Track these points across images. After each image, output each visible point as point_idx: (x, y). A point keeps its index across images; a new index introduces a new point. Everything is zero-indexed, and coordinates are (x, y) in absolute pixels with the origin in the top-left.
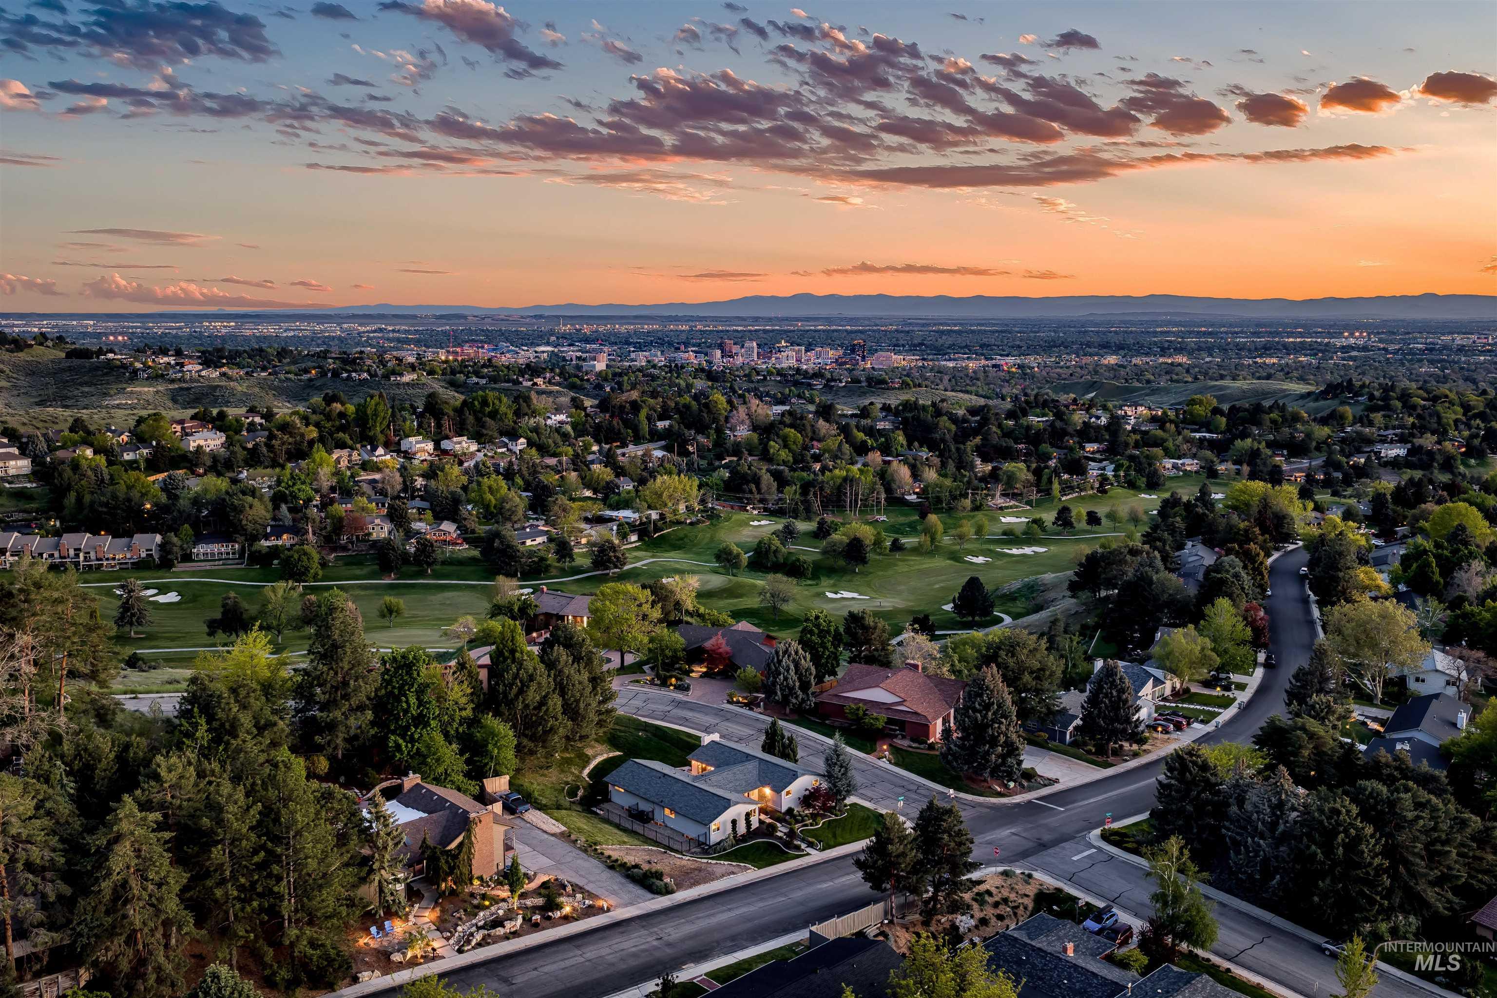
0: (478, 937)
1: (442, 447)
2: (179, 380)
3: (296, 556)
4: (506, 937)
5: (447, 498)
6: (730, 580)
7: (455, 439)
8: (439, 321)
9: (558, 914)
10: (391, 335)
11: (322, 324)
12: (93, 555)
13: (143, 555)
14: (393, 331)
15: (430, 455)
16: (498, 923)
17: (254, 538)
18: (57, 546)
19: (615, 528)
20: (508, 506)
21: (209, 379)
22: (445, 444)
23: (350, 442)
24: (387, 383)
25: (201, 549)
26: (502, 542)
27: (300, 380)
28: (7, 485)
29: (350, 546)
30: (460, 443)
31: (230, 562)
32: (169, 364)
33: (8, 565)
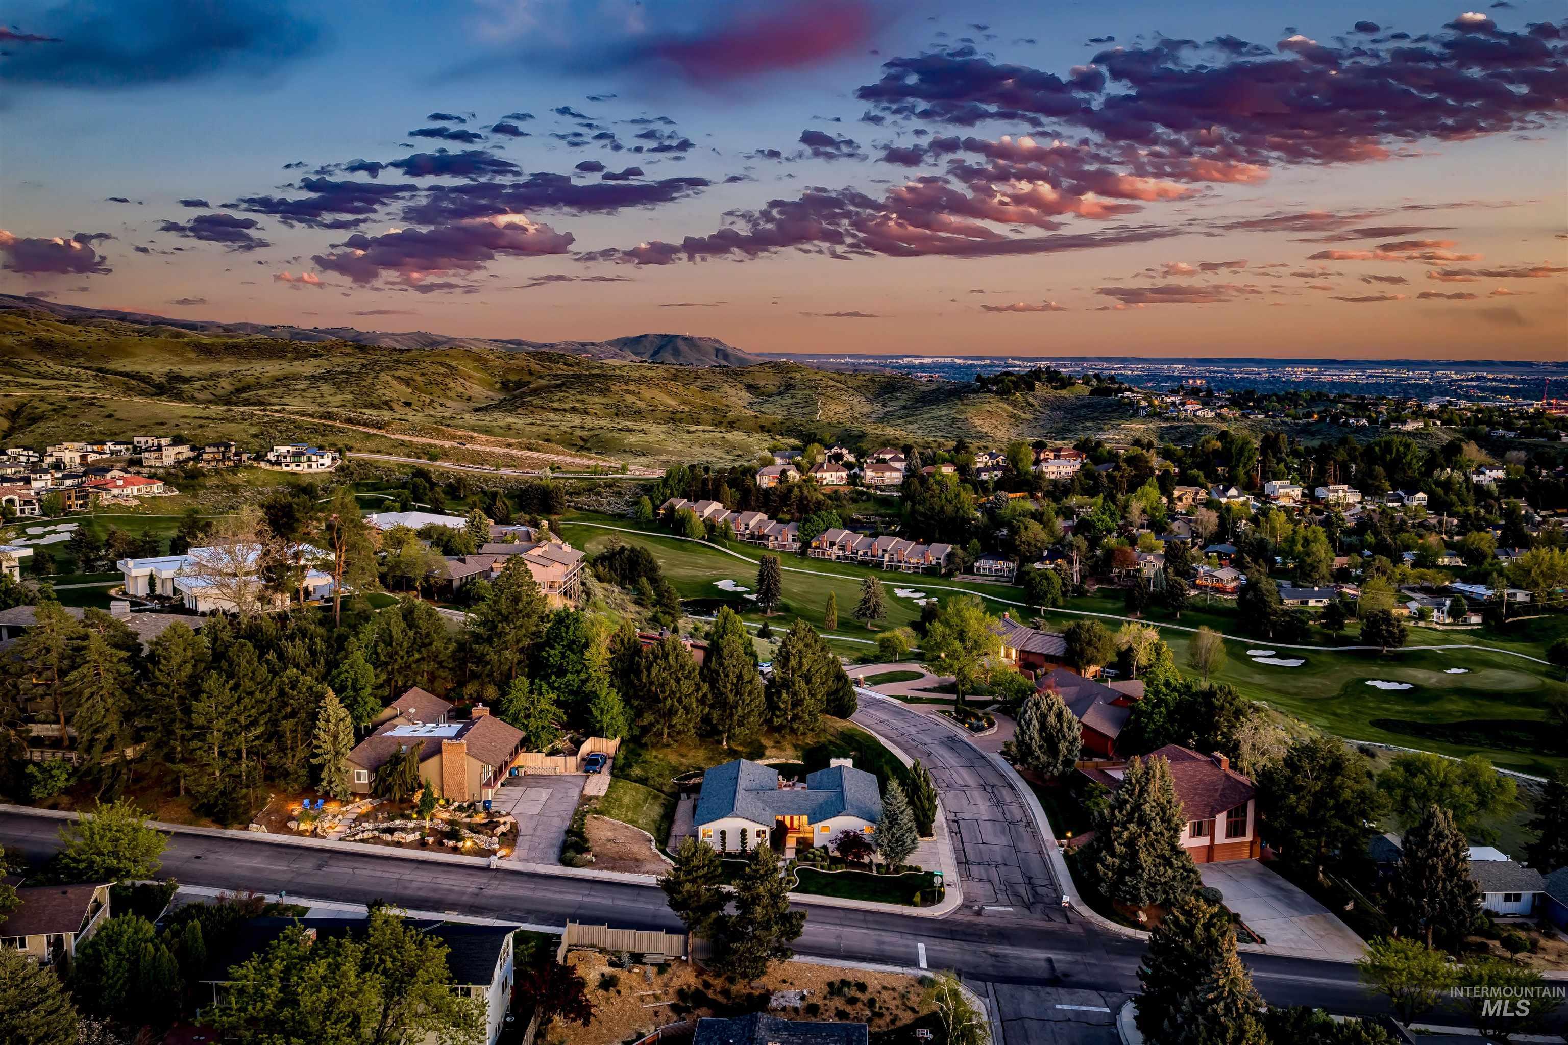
0: (368, 835)
1: (1317, 494)
2: (1174, 419)
3: (1037, 579)
5: (1252, 545)
7: (1332, 487)
9: (451, 843)
12: (895, 557)
13: (934, 563)
15: (1296, 501)
17: (1026, 559)
18: (870, 546)
19: (1448, 603)
20: (1309, 560)
21: (1204, 419)
22: (1320, 492)
24: (1385, 430)
25: (982, 564)
26: (1255, 596)
28: (879, 493)
29: (1116, 580)
30: (1337, 492)
32: (1173, 403)
33: (834, 557)
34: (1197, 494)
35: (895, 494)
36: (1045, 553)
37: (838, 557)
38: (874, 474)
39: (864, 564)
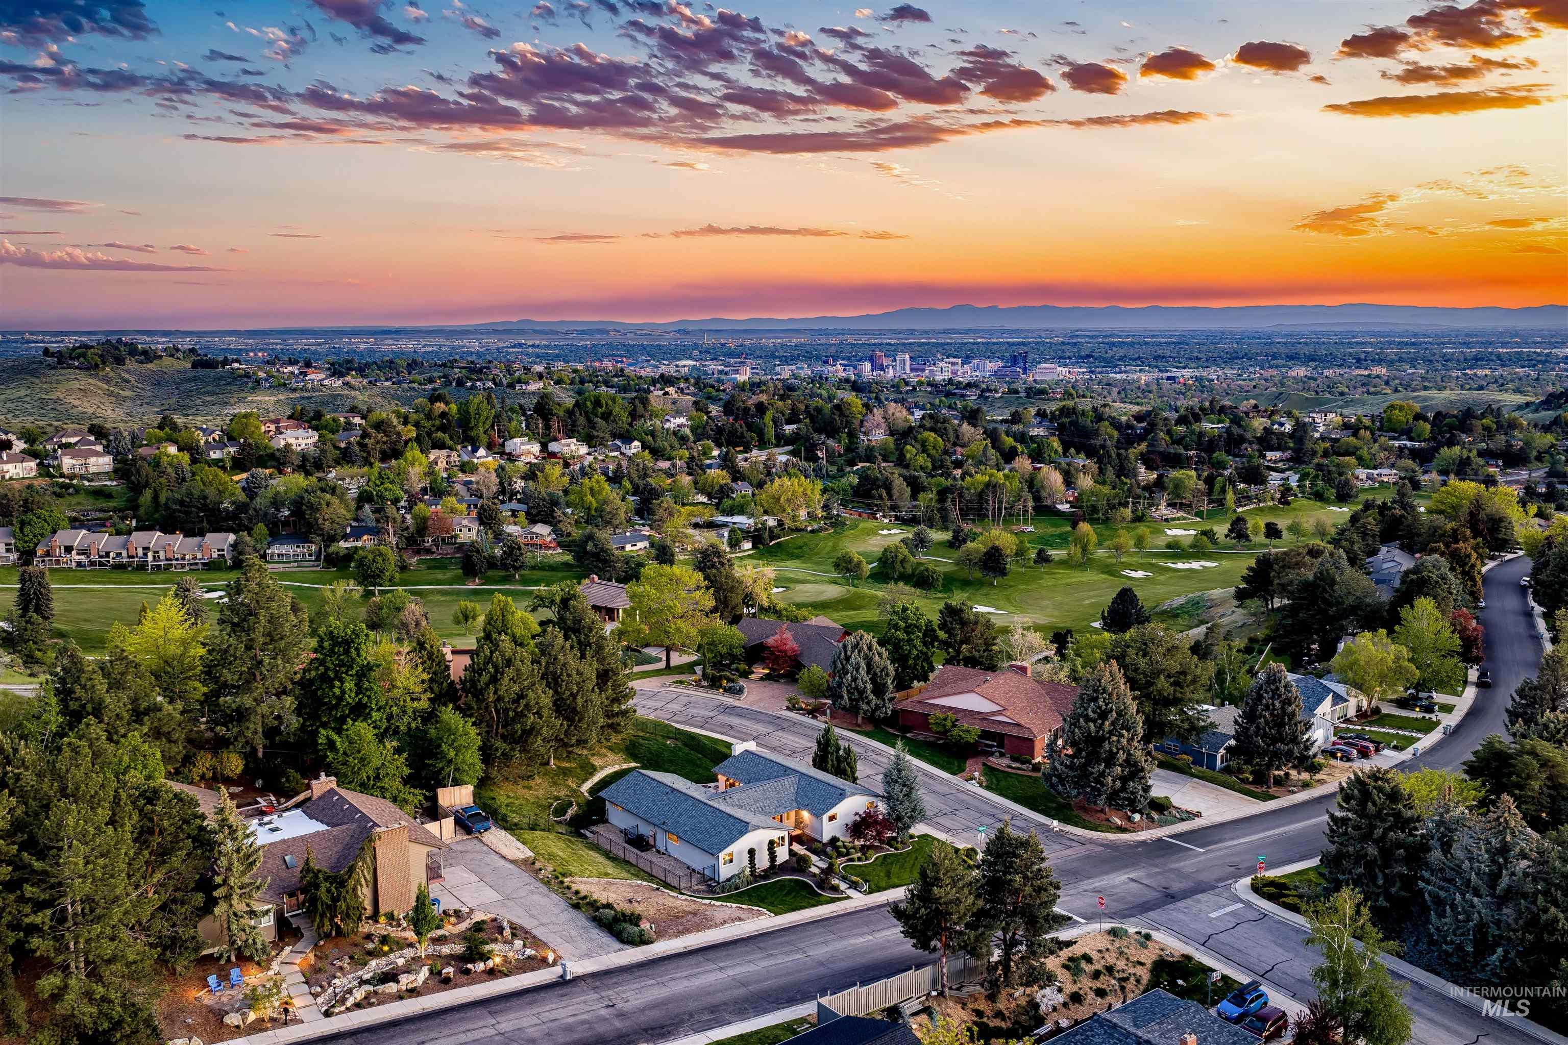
0: (359, 994)
1: (550, 449)
2: (301, 389)
3: (371, 557)
4: (400, 997)
5: (544, 500)
6: (848, 591)
7: (563, 441)
8: (580, 336)
9: (481, 966)
10: (530, 350)
11: (462, 339)
12: (162, 555)
13: (215, 555)
14: (533, 346)
15: (536, 458)
16: (390, 976)
17: (331, 539)
18: (125, 546)
19: (726, 534)
20: (608, 509)
21: (331, 388)
22: (553, 447)
23: (450, 443)
24: (512, 391)
25: (276, 550)
26: (595, 545)
27: (424, 390)
28: (87, 483)
29: (434, 549)
30: (568, 445)
31: (306, 564)
32: (292, 373)
33: (74, 565)
34: (449, 456)
35: (109, 483)
36: (348, 530)
37: (79, 564)
38: (74, 462)
39: (120, 567)
